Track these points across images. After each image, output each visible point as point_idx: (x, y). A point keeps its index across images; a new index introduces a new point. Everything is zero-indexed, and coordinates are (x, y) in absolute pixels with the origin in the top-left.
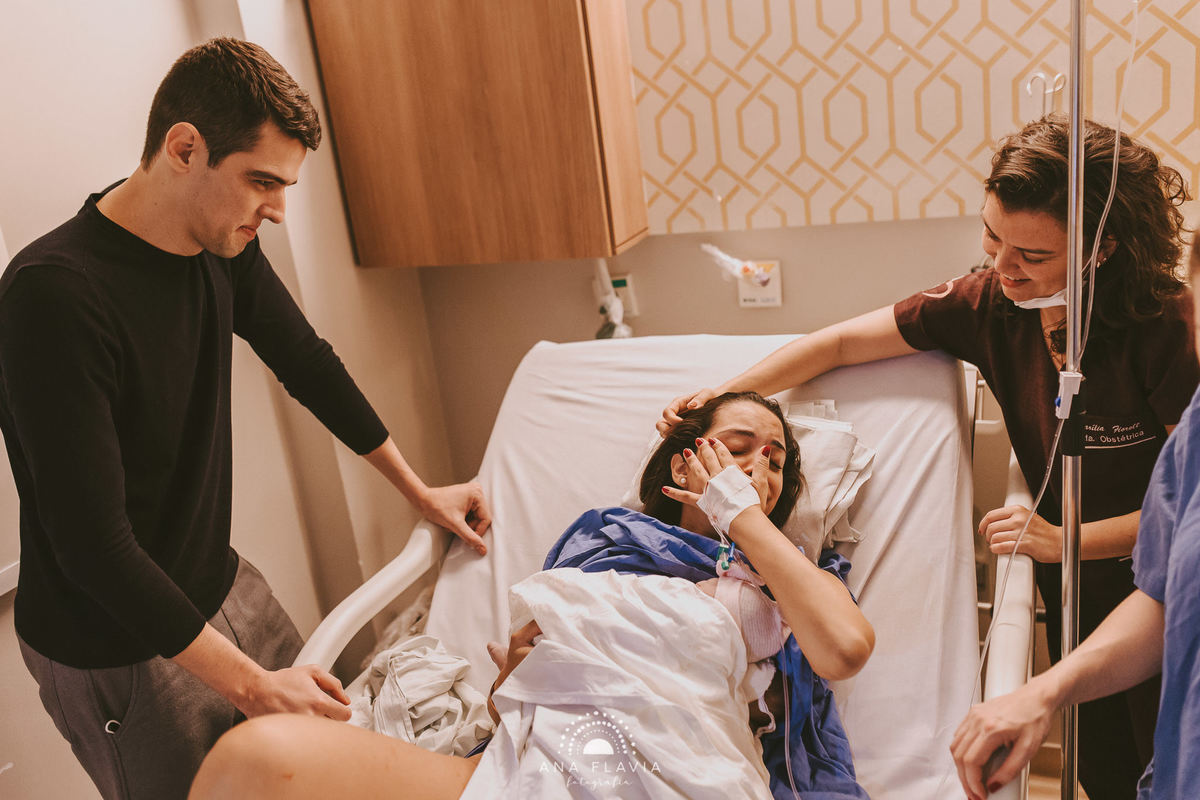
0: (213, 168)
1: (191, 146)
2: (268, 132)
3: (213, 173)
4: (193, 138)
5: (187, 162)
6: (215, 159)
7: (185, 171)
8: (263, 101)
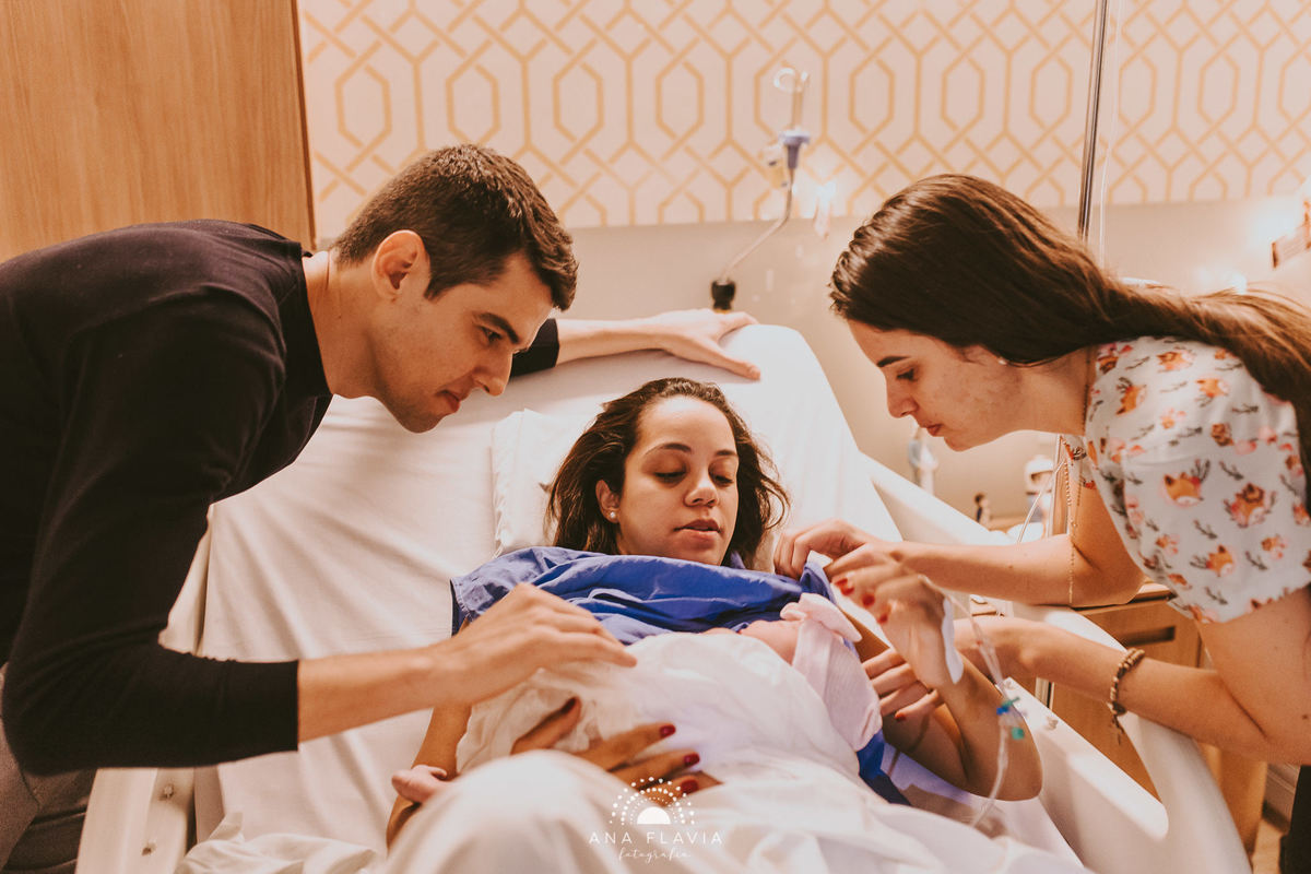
0: (431, 300)
1: (408, 266)
2: (517, 268)
3: (428, 307)
4: (414, 256)
5: (397, 286)
6: (435, 289)
7: (391, 297)
8: (521, 224)
